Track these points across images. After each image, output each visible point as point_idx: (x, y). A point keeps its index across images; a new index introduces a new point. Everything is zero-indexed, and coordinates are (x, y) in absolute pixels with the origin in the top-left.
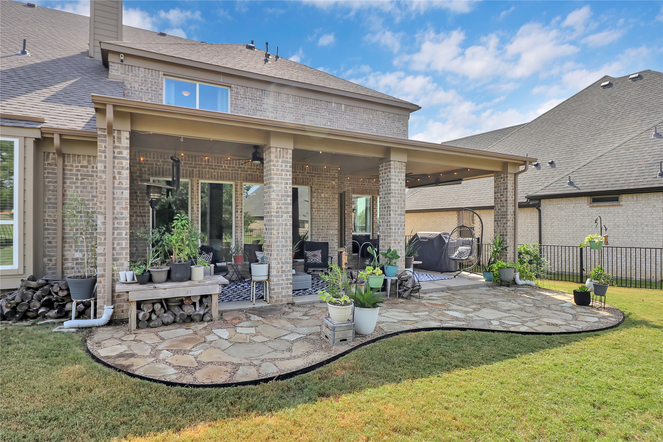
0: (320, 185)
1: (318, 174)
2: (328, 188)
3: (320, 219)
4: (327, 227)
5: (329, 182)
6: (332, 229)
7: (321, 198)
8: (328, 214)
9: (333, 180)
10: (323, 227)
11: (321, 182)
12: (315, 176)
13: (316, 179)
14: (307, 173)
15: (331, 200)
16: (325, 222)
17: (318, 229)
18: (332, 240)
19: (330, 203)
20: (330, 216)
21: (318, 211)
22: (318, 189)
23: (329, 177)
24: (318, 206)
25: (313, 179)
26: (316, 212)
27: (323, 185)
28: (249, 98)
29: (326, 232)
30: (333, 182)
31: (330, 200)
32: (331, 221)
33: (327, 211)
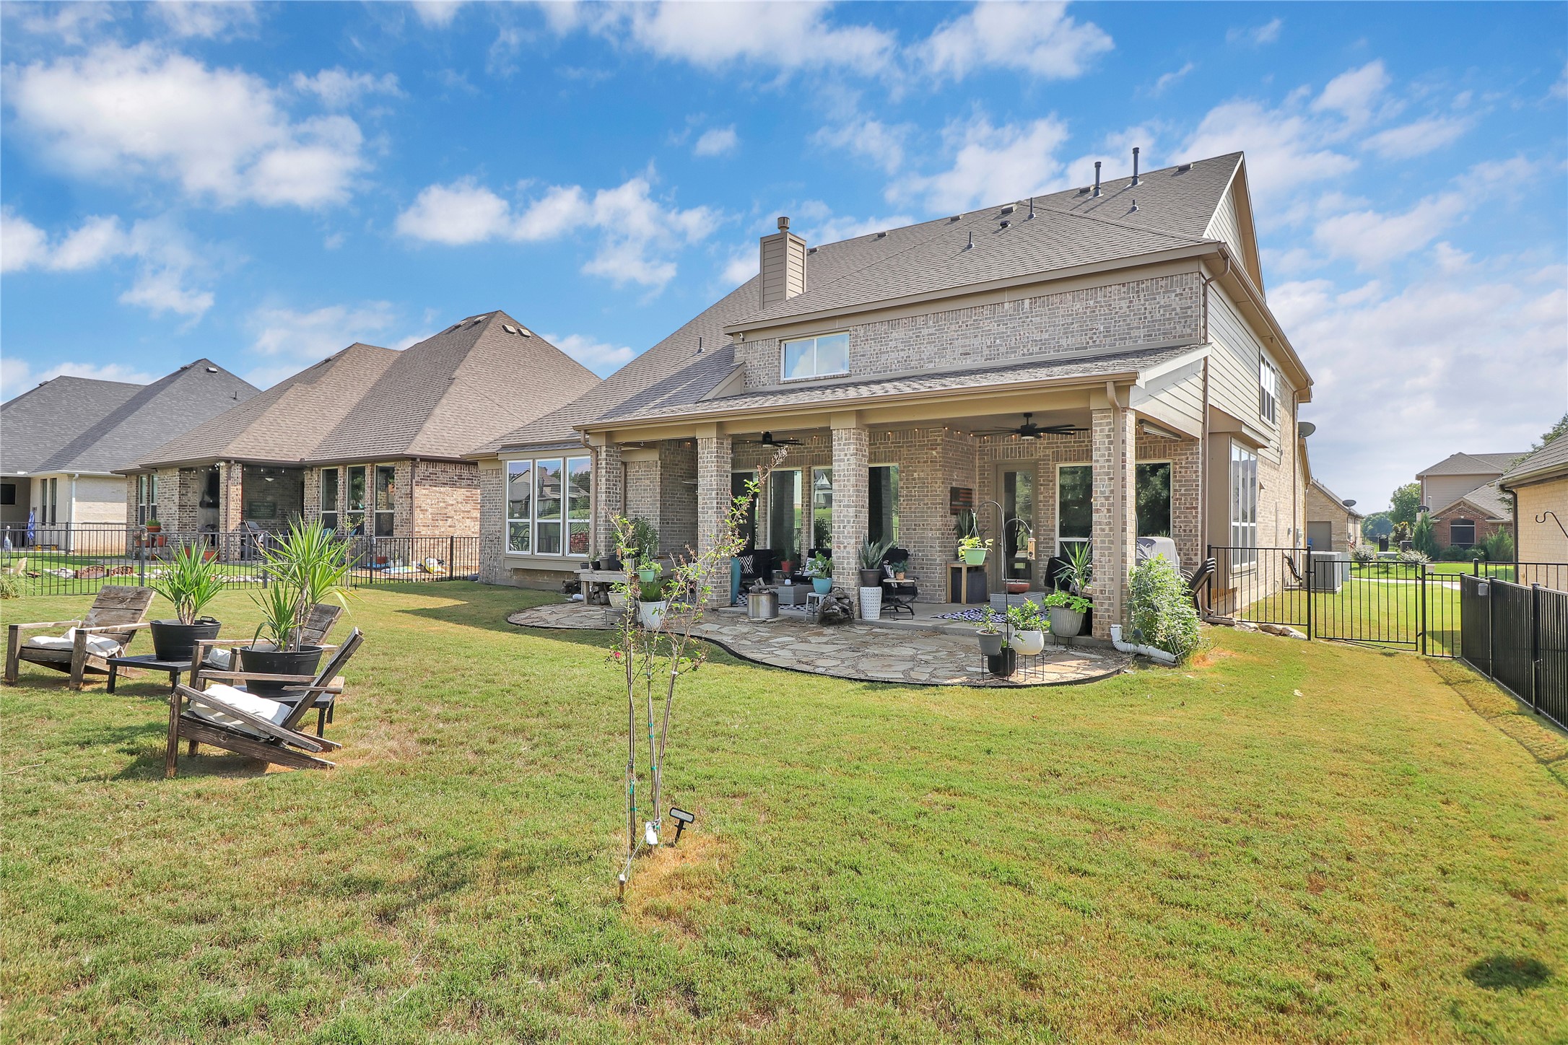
0: (912, 458)
1: (907, 442)
2: (925, 462)
3: (911, 512)
4: (923, 525)
5: (926, 453)
6: (931, 530)
7: (914, 479)
8: (924, 504)
9: (932, 449)
10: (915, 525)
11: (913, 454)
12: (902, 447)
13: (904, 451)
14: (892, 443)
15: (930, 481)
16: (919, 517)
17: (908, 529)
18: (931, 547)
19: (927, 487)
20: (928, 508)
21: (908, 500)
22: (909, 467)
23: (927, 445)
24: (908, 492)
25: (900, 451)
26: (906, 503)
27: (916, 458)
28: (871, 339)
29: (921, 534)
30: (934, 452)
31: (928, 483)
32: (930, 516)
33: (923, 500)
